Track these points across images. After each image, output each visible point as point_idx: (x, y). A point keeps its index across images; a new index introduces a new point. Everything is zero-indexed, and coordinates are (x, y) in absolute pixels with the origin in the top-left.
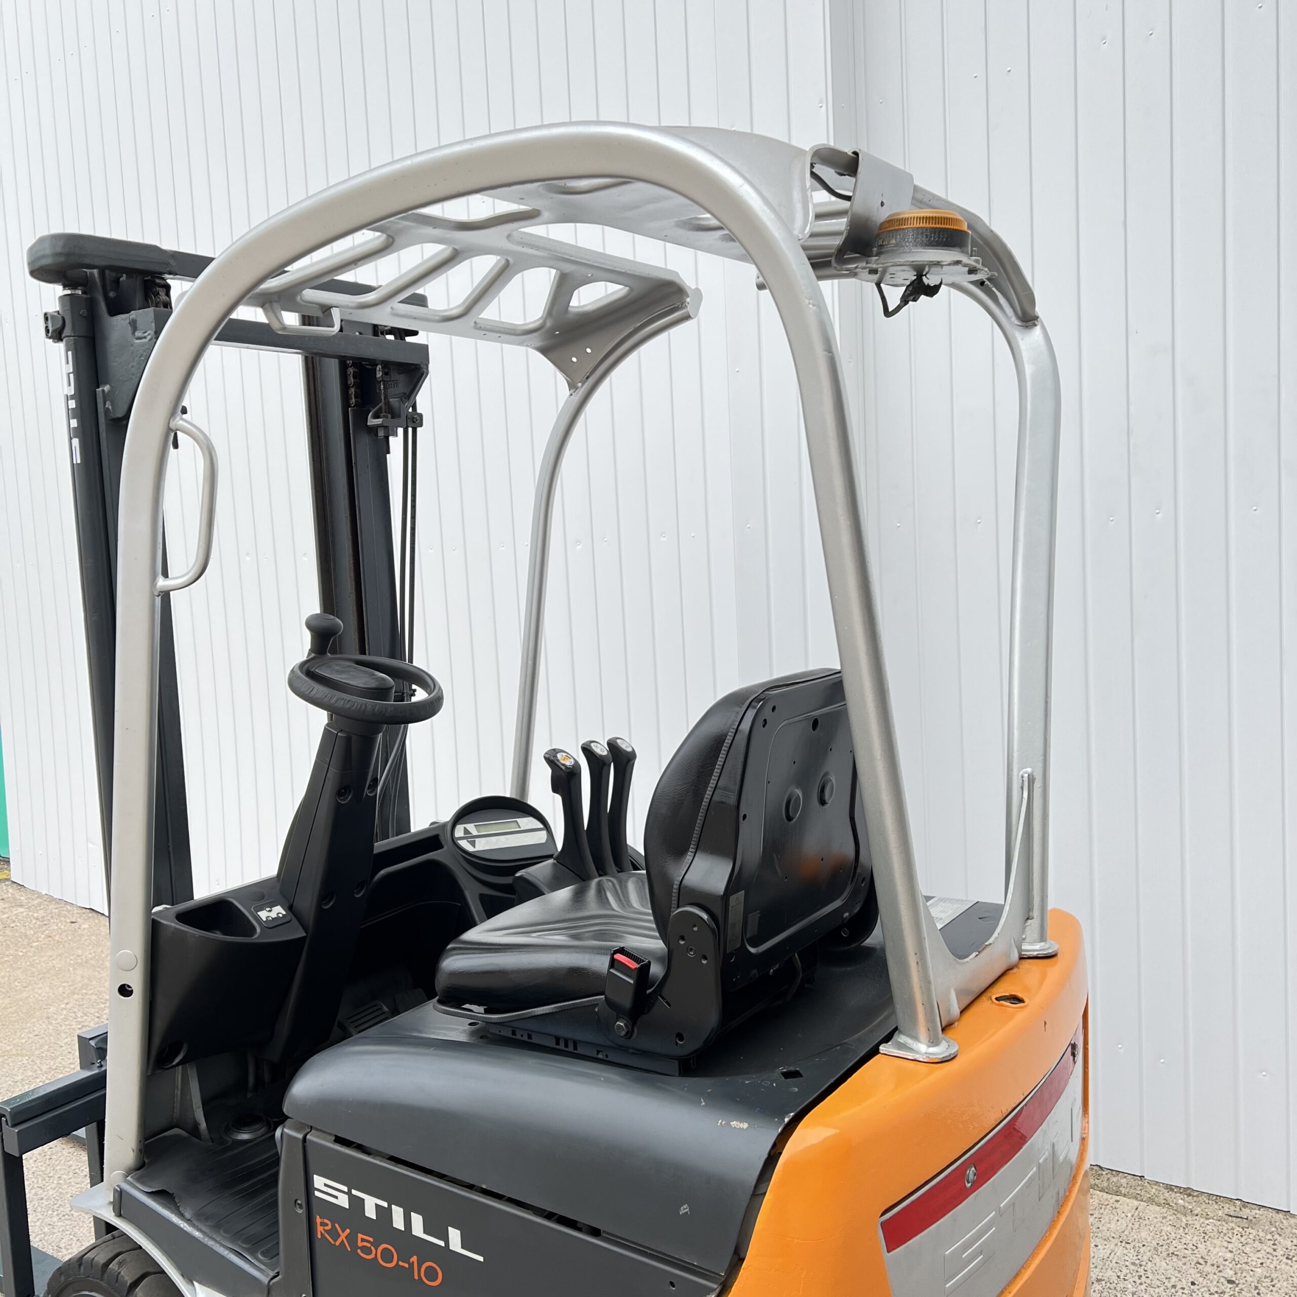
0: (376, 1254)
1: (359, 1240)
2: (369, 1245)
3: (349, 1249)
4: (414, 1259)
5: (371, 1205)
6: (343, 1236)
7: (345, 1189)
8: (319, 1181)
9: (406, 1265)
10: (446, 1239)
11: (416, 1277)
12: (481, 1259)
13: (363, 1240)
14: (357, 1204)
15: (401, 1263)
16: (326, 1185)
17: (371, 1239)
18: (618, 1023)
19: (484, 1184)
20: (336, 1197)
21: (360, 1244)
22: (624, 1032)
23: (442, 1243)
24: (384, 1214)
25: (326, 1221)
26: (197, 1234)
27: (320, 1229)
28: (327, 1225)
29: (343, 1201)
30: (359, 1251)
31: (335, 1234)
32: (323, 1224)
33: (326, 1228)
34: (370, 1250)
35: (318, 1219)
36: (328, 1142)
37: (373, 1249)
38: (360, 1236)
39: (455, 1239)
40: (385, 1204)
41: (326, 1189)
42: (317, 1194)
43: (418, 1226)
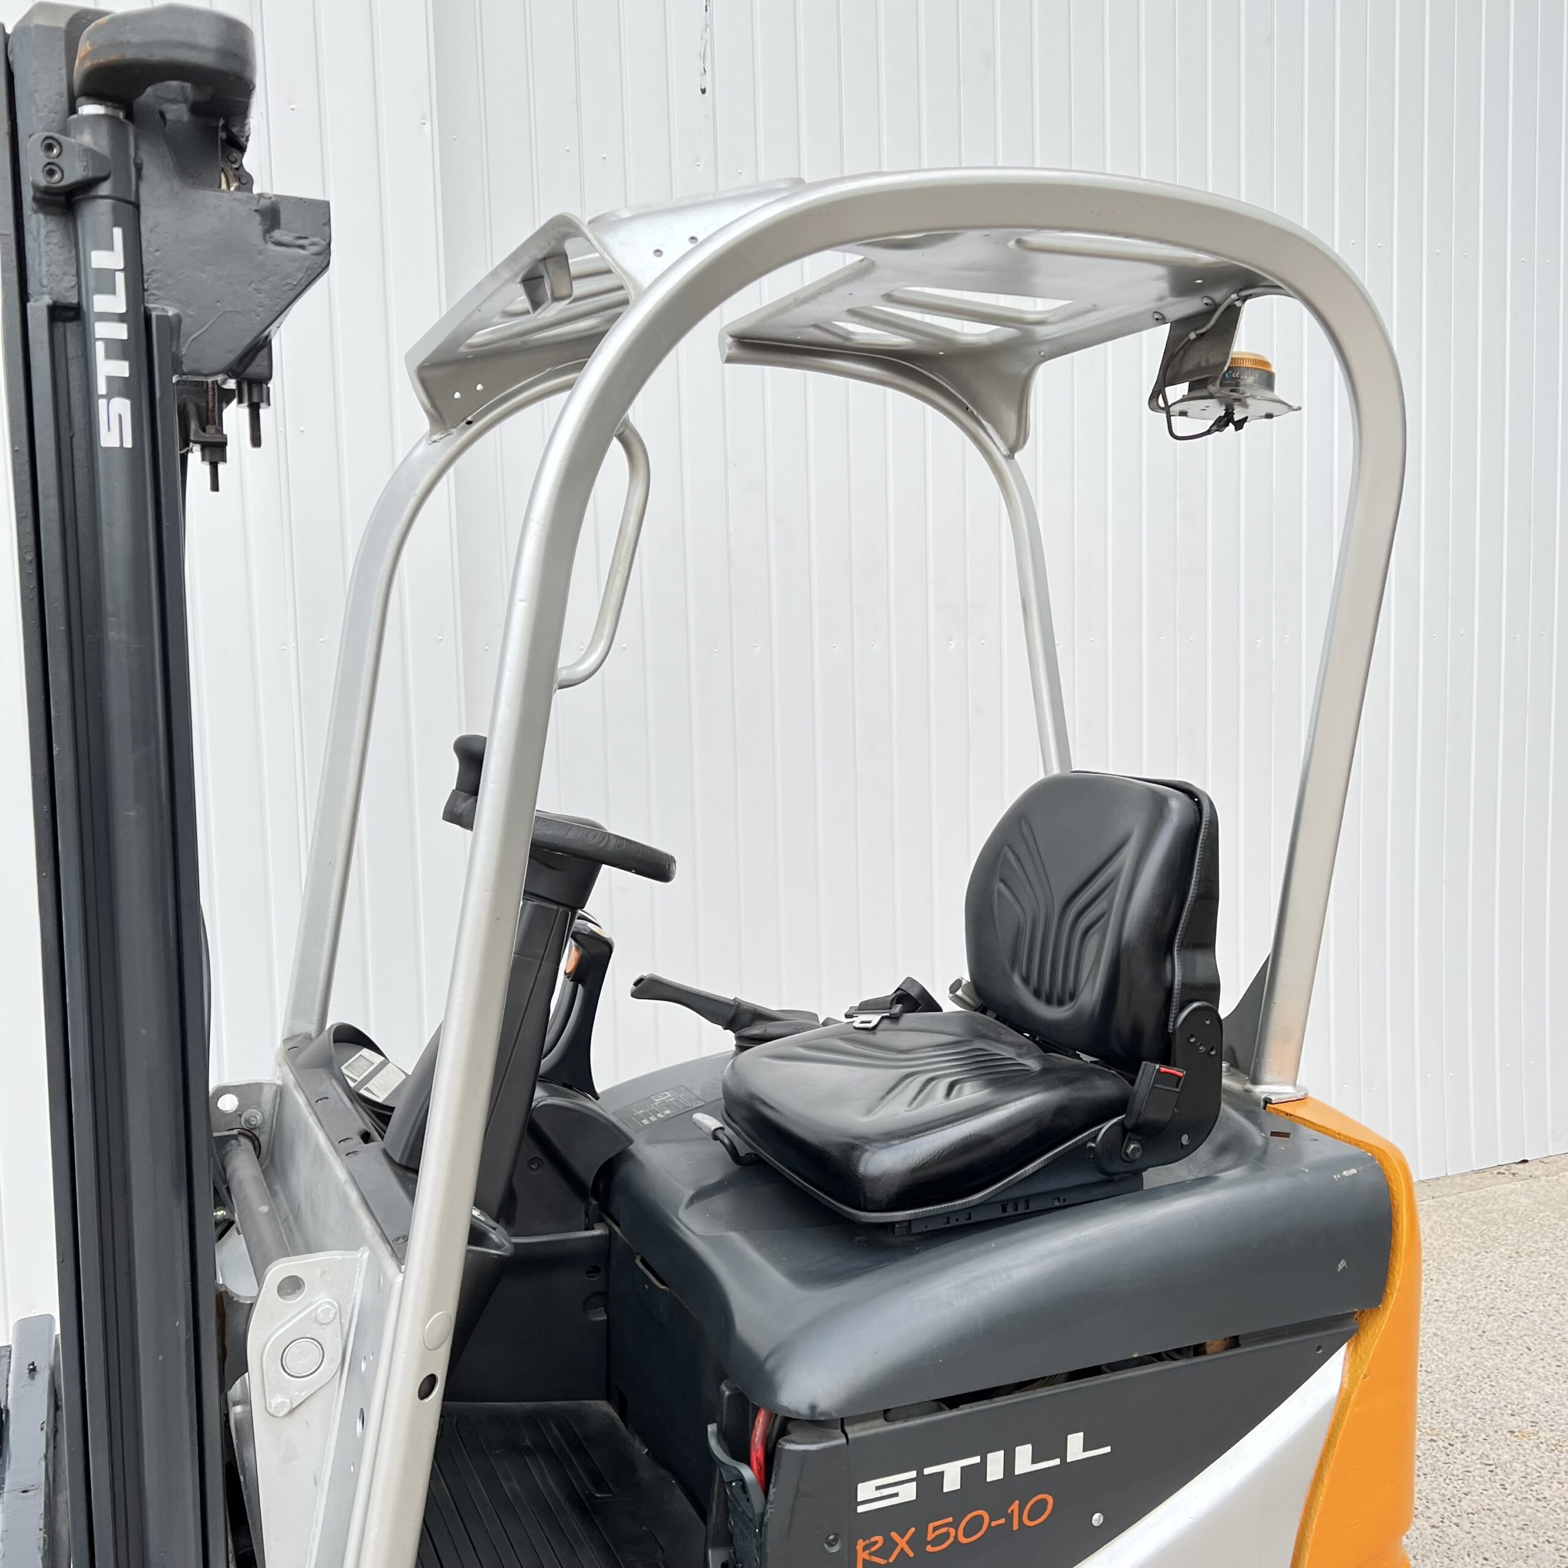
0: (956, 1537)
1: (930, 1531)
2: (944, 1530)
3: (912, 1555)
4: (1015, 1506)
5: (951, 1475)
6: (902, 1543)
7: (913, 1474)
9: (1003, 1521)
10: (1064, 1455)
11: (1016, 1527)
12: (1108, 1449)
13: (935, 1529)
14: (930, 1486)
15: (993, 1524)
16: (878, 1488)
17: (950, 1519)
18: (1132, 1146)
19: (1134, 1353)
21: (930, 1536)
22: (1139, 1153)
23: (1057, 1462)
24: (973, 1474)
25: (873, 1539)
27: (862, 1555)
28: (876, 1542)
29: (908, 1493)
30: (929, 1548)
31: (888, 1547)
32: (865, 1548)
33: (874, 1549)
34: (947, 1534)
35: (861, 1544)
36: (880, 1427)
37: (952, 1531)
38: (931, 1526)
39: (1075, 1447)
40: (976, 1460)
41: (878, 1494)
42: (861, 1509)
43: (1024, 1460)
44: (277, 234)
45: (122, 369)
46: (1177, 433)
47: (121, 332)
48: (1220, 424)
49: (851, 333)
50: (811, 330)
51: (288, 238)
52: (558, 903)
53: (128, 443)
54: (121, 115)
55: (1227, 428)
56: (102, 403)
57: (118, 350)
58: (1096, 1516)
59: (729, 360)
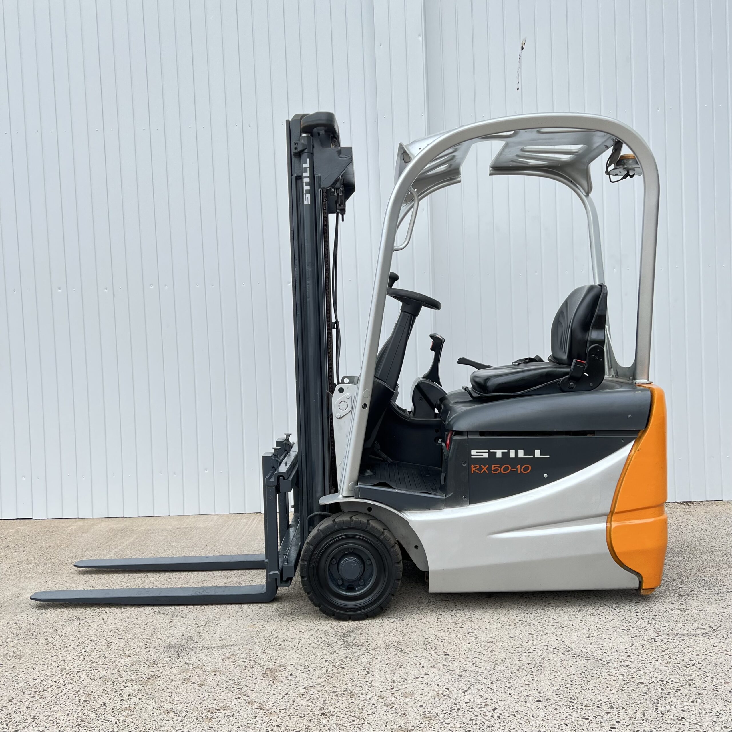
0: (501, 470)
1: (493, 467)
2: (497, 468)
3: (487, 472)
4: (519, 466)
5: (499, 454)
6: (485, 468)
7: (487, 451)
8: (473, 452)
9: (515, 469)
10: (534, 455)
11: (519, 472)
12: (548, 457)
14: (492, 455)
15: (512, 470)
16: (477, 452)
17: (499, 465)
18: (571, 384)
20: (482, 455)
21: (493, 469)
23: (532, 457)
24: (505, 455)
25: (476, 466)
26: (405, 492)
27: (473, 469)
28: (477, 467)
29: (486, 455)
30: (492, 472)
31: (480, 469)
32: (474, 467)
33: (476, 468)
34: (498, 470)
35: (472, 466)
36: (478, 437)
37: (499, 468)
38: (493, 466)
39: (538, 453)
40: (506, 451)
41: (477, 454)
42: (472, 457)
43: (521, 454)
44: (341, 156)
45: (308, 188)
46: (612, 181)
47: (308, 180)
48: (625, 177)
49: (528, 162)
50: (511, 163)
51: (343, 156)
52: (410, 313)
53: (309, 203)
54: (310, 135)
55: (627, 178)
56: (305, 195)
57: (307, 184)
58: (545, 475)
59: (490, 174)
